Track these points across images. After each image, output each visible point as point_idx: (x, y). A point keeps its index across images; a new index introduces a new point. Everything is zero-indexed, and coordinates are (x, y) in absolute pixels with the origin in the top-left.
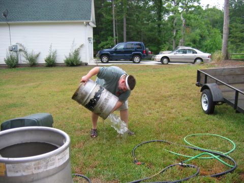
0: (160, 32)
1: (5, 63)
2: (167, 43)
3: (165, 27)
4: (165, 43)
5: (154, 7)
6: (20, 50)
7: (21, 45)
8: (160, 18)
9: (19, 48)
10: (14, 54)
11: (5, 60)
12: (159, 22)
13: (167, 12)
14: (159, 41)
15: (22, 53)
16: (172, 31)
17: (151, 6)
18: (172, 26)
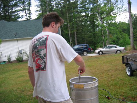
0: (95, 37)
1: (16, 60)
2: (99, 43)
3: (97, 35)
4: (98, 44)
5: (90, 24)
6: (24, 53)
7: (24, 50)
8: (94, 30)
9: (23, 51)
10: (20, 55)
11: (16, 59)
12: (94, 32)
13: (98, 26)
14: (95, 42)
15: (25, 54)
16: (101, 36)
17: (89, 25)
18: (102, 34)
